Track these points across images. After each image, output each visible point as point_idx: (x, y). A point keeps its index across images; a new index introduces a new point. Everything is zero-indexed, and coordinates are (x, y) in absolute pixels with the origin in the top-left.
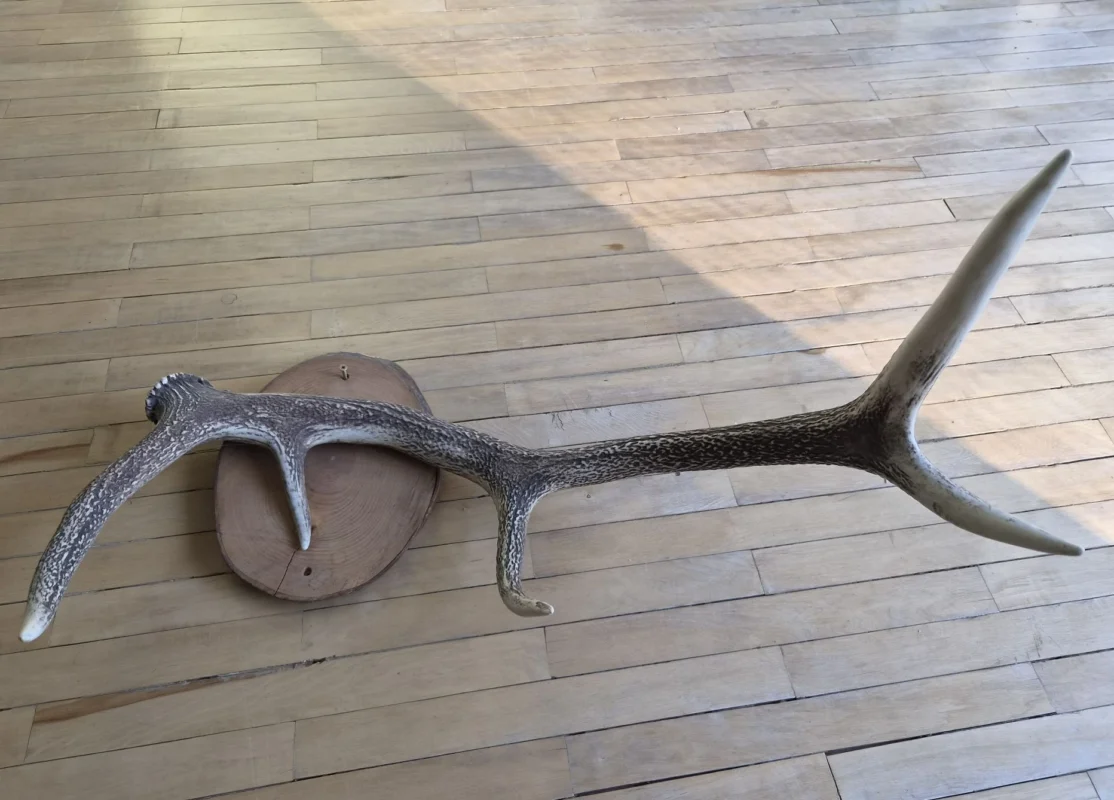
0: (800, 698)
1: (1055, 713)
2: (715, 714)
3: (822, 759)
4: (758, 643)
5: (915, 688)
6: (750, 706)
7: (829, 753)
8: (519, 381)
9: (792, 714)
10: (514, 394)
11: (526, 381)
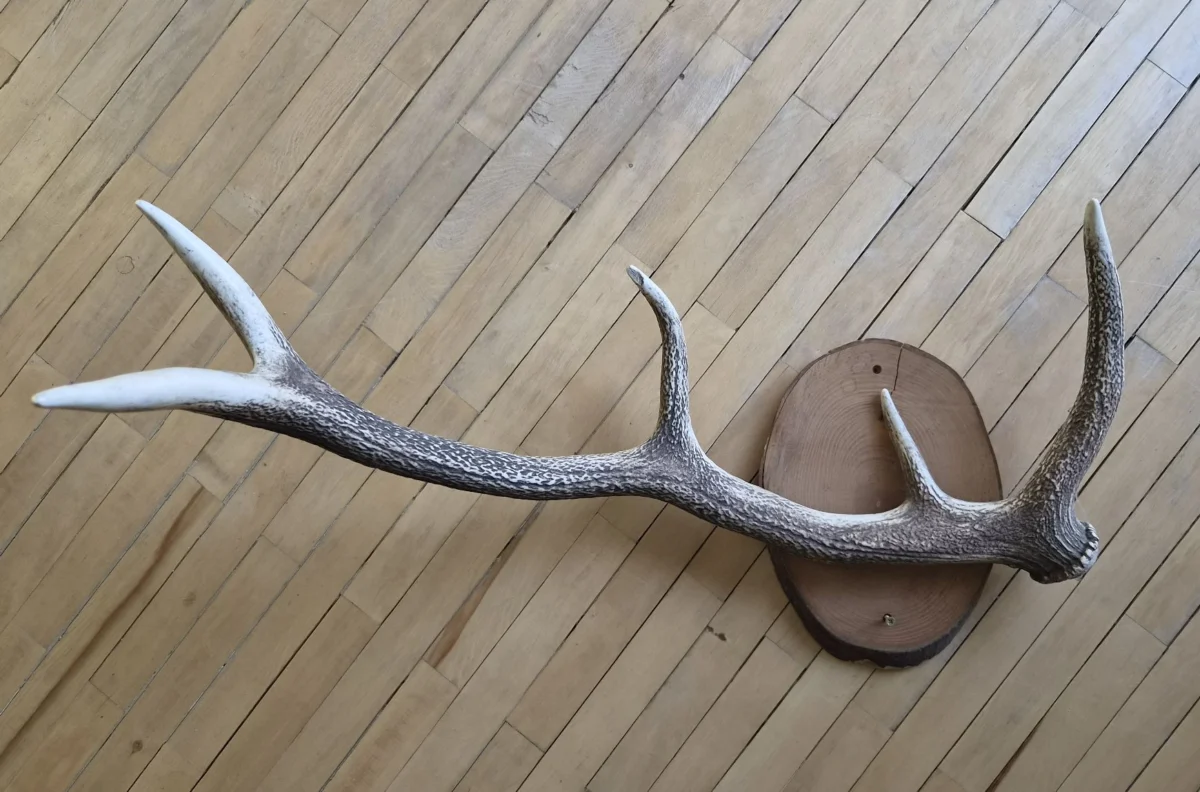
0: (917, 185)
1: (1101, 29)
2: (867, 252)
3: (962, 216)
4: (856, 170)
5: (992, 101)
6: (887, 223)
7: (964, 208)
8: (468, 108)
9: (919, 202)
10: (475, 124)
11: (473, 102)
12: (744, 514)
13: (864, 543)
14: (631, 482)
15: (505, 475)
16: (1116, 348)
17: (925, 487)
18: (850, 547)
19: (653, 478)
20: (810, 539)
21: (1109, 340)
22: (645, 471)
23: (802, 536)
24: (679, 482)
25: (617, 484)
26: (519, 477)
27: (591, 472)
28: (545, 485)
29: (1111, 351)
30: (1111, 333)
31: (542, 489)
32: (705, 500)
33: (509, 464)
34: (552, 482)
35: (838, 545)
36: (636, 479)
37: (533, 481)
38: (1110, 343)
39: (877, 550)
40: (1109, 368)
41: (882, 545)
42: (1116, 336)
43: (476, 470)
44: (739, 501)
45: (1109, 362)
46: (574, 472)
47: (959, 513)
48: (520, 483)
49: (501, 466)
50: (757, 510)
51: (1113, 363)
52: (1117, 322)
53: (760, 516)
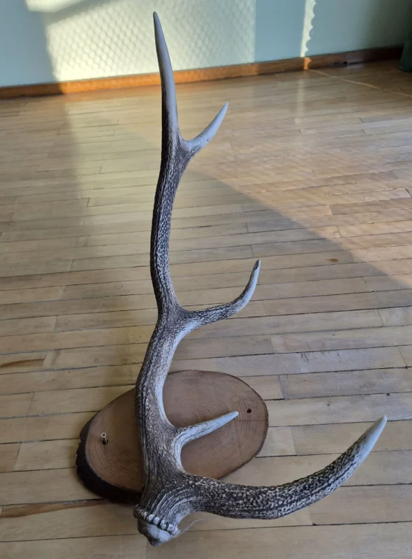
8: (280, 334)
10: (276, 341)
11: (284, 334)
12: (156, 348)
13: (147, 400)
14: (164, 300)
15: (159, 248)
16: (301, 491)
17: (185, 430)
18: (144, 394)
19: (167, 308)
20: (146, 377)
21: (305, 483)
22: (170, 305)
23: (148, 372)
24: (167, 320)
25: (162, 295)
26: (159, 254)
27: (166, 284)
28: (157, 265)
29: (298, 488)
30: (310, 482)
31: (155, 265)
32: (160, 331)
33: (164, 251)
34: (158, 268)
35: (145, 389)
36: (166, 301)
37: (158, 260)
38: (303, 485)
39: (144, 406)
40: (286, 491)
41: (147, 408)
42: (309, 487)
43: (159, 236)
44: (162, 346)
45: (289, 490)
46: (164, 277)
47: (172, 445)
48: (156, 255)
49: (162, 248)
50: (158, 353)
51: (290, 492)
52: (319, 484)
53: (155, 354)
